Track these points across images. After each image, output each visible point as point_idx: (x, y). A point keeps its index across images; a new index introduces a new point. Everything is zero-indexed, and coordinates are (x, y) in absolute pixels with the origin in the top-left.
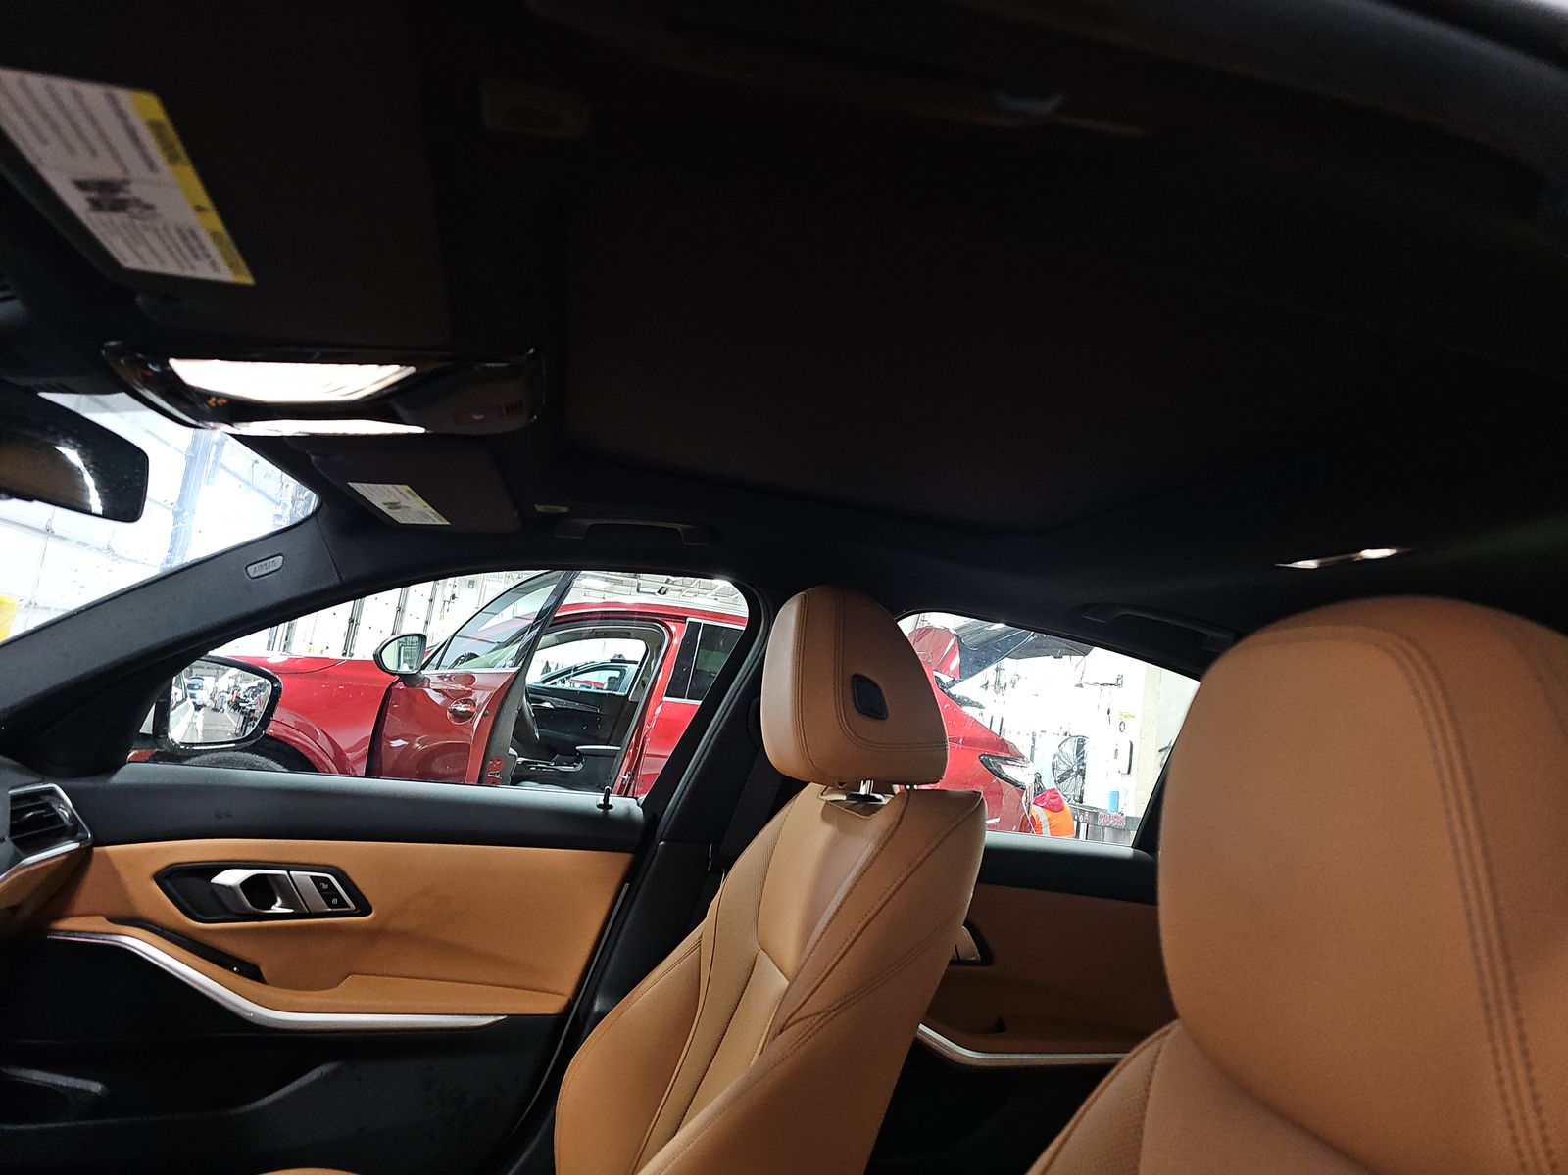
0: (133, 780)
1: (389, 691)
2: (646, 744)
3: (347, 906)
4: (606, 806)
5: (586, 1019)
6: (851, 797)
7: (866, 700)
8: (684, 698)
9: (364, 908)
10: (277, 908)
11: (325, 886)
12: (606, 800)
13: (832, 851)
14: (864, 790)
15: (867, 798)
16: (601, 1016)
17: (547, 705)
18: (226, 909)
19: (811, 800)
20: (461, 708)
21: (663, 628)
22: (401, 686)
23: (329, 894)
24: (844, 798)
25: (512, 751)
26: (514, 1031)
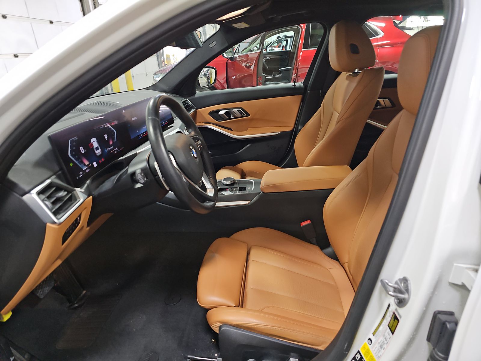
0: (199, 96)
1: (227, 63)
2: (299, 65)
3: (245, 115)
4: (294, 85)
5: (297, 131)
6: (353, 73)
7: (354, 49)
8: (308, 48)
9: (248, 115)
10: (232, 117)
11: (240, 112)
12: (294, 84)
13: (348, 86)
14: (356, 70)
15: (357, 72)
16: (300, 130)
17: (268, 58)
18: (223, 119)
19: (344, 75)
20: (248, 65)
21: (299, 26)
22: (229, 61)
23: (241, 113)
24: (352, 73)
25: (263, 74)
26: (282, 135)
